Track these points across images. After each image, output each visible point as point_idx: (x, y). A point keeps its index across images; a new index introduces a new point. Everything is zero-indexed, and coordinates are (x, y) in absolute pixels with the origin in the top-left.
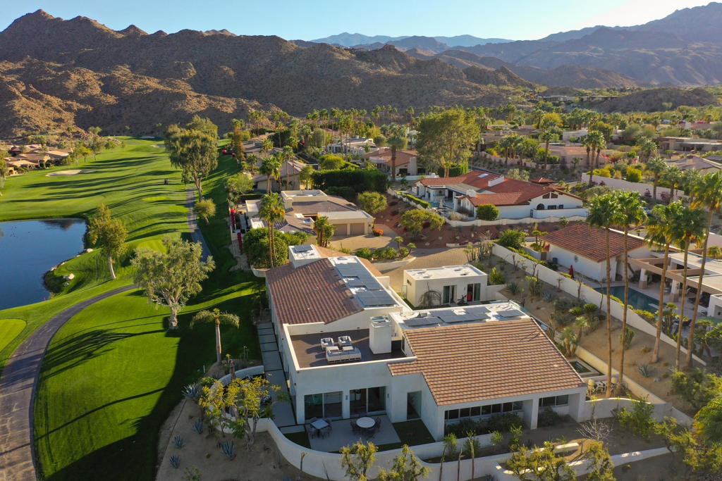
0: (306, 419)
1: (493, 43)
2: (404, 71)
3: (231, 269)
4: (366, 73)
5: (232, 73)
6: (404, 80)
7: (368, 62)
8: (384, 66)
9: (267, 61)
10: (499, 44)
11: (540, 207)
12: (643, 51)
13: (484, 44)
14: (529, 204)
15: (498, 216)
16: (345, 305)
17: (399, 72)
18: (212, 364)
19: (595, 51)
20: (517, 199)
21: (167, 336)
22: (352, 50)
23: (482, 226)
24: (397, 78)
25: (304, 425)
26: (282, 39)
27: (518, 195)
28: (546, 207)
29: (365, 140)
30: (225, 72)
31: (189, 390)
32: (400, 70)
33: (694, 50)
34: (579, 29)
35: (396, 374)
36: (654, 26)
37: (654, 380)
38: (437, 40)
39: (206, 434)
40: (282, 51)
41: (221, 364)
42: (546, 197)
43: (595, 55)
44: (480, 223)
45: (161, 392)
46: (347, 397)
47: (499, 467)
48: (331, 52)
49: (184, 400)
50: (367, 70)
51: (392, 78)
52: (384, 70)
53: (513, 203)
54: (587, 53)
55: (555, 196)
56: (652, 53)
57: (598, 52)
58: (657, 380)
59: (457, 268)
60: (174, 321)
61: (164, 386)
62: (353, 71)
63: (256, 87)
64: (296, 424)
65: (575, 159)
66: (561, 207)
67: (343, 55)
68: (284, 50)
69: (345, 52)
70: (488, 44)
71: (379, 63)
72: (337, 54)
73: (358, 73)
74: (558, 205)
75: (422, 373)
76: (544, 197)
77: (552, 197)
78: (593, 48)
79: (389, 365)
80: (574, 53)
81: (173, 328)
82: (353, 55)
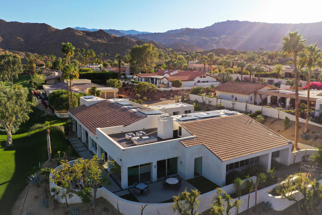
0: (129, 185)
1: (145, 33)
2: (108, 41)
3: (42, 116)
4: (91, 41)
5: (22, 40)
6: (109, 45)
7: (92, 37)
8: (100, 39)
9: (41, 35)
10: (148, 34)
11: (199, 82)
12: (204, 38)
13: (141, 34)
14: (194, 80)
15: (182, 85)
16: (132, 116)
17: (107, 42)
18: (44, 162)
19: (186, 38)
20: (188, 78)
21: (5, 150)
22: (84, 32)
23: (175, 90)
24: (106, 44)
25: (128, 189)
26: (48, 25)
27: (188, 76)
28: (201, 82)
29: (98, 65)
30: (19, 40)
31: (32, 178)
32: (107, 41)
33: (223, 38)
34: (179, 29)
35: (188, 146)
36: (207, 29)
37: (311, 140)
38: (120, 31)
39: (52, 207)
40: (48, 30)
41: (51, 161)
42: (201, 77)
43: (186, 39)
44: (174, 89)
45: (8, 183)
46: (155, 166)
47: (270, 195)
48: (73, 31)
49: (28, 187)
50: (91, 40)
51: (104, 44)
52: (100, 40)
53: (187, 80)
54: (183, 38)
55: (205, 77)
56: (208, 39)
57: (188, 38)
58: (313, 140)
59: (177, 104)
60: (10, 141)
61: (9, 179)
62: (85, 41)
63: (36, 47)
64: (122, 190)
65: (200, 68)
66: (207, 82)
67: (80, 33)
68: (50, 30)
69: (80, 32)
70: (142, 33)
71: (97, 38)
72: (77, 33)
73: (88, 41)
74: (206, 81)
75: (203, 144)
76: (200, 77)
77: (203, 77)
78: (186, 36)
79: (181, 141)
80: (178, 38)
81: (9, 146)
82: (84, 34)
